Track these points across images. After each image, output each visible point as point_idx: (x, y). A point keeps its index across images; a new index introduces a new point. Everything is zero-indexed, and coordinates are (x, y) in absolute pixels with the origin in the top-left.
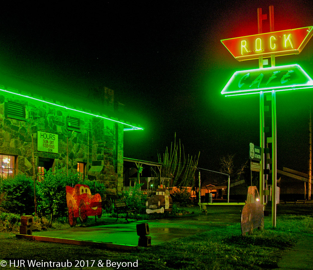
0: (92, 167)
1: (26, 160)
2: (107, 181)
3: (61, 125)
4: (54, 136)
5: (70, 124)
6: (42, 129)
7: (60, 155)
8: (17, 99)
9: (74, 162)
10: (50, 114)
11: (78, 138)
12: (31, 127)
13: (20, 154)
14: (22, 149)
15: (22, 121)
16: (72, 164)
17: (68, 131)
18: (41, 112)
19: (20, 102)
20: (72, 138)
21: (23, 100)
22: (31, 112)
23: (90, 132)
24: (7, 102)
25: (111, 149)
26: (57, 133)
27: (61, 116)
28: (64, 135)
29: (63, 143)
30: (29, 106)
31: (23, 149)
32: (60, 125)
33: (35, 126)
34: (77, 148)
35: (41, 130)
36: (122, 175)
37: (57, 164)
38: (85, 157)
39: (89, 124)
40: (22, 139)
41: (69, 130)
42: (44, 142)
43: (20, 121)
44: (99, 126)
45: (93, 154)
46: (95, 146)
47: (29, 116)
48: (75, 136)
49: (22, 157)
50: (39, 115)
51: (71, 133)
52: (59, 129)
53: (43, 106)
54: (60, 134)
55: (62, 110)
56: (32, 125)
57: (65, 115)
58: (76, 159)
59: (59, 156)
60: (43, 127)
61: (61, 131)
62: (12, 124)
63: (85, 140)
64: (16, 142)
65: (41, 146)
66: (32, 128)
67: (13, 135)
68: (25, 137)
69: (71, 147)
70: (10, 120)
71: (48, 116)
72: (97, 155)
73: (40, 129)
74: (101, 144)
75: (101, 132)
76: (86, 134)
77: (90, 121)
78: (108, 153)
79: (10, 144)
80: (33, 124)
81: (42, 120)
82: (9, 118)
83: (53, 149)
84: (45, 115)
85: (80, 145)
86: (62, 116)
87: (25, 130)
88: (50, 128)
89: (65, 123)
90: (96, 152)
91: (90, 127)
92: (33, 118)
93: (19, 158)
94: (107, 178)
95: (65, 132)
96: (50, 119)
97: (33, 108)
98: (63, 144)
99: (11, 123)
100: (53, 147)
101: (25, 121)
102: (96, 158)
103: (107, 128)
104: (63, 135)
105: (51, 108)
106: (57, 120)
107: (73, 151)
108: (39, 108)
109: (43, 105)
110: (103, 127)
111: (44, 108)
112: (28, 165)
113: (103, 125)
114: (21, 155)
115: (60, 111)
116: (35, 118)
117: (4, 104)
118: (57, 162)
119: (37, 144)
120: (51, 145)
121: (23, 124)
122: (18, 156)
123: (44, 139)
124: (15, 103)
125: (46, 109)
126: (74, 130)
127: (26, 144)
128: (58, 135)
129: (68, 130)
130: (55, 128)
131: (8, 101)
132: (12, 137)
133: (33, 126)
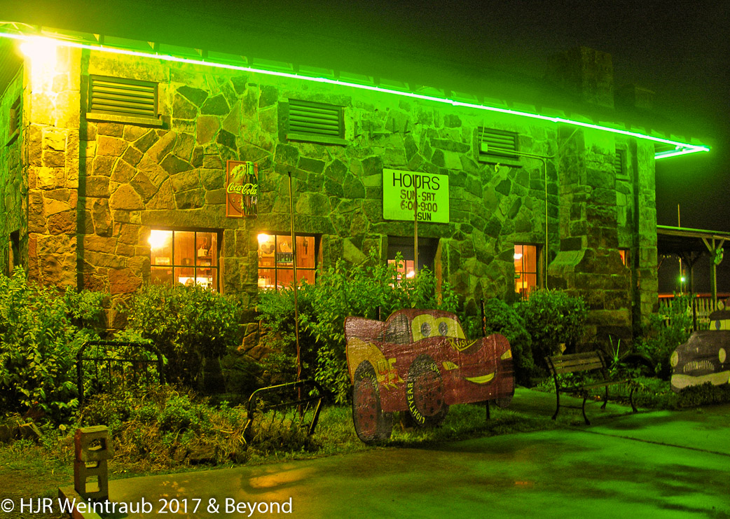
0: (560, 254)
1: (347, 243)
2: (598, 290)
3: (459, 149)
4: (435, 180)
5: (485, 148)
6: (396, 163)
7: (458, 226)
8: (318, 93)
9: (503, 243)
10: (423, 123)
11: (512, 181)
12: (361, 160)
13: (330, 230)
14: (334, 217)
15: (333, 147)
16: (497, 250)
17: (481, 165)
18: (394, 120)
19: (327, 100)
20: (494, 183)
21: (337, 94)
22: (363, 121)
23: (551, 166)
24: (287, 101)
25: (608, 205)
26: (444, 172)
27: (456, 128)
28: (469, 175)
29: (467, 196)
30: (355, 108)
31: (338, 217)
32: (455, 150)
33: (374, 156)
34: (510, 207)
35: (395, 165)
36: (654, 273)
37: (448, 251)
38: (536, 230)
39: (548, 143)
40: (336, 191)
41: (485, 163)
42: (403, 196)
43: (327, 147)
44: (572, 147)
45: (560, 220)
46: (565, 201)
47: (355, 133)
48: (505, 177)
49: (333, 238)
50: (386, 129)
51: (491, 170)
52: (452, 160)
53: (401, 106)
54: (456, 173)
55: (461, 113)
56: (366, 154)
57: (470, 124)
58: (509, 236)
59: (454, 230)
60: (401, 159)
61: (460, 167)
62: (301, 154)
63: (537, 187)
64: (316, 201)
65: (394, 206)
66: (366, 162)
67: (307, 182)
68: (343, 185)
69: (492, 205)
70: (295, 145)
71: (415, 128)
72: (570, 222)
73: (392, 163)
74: (580, 194)
75: (578, 162)
76: (538, 170)
77: (551, 135)
78: (598, 217)
79: (298, 206)
80: (367, 152)
81: (398, 141)
82: (291, 140)
83: (432, 212)
84: (406, 128)
85: (519, 199)
86: (460, 129)
87: (344, 168)
88: (422, 159)
89: (471, 144)
90: (569, 214)
91: (550, 151)
92: (367, 137)
93: (327, 240)
94: (597, 282)
95: (472, 168)
96: (423, 136)
97: (368, 112)
98: (467, 198)
99: (297, 153)
100: (434, 207)
101: (344, 146)
102: (569, 231)
103: (595, 150)
104: (465, 175)
105: (427, 110)
106: (444, 137)
107: (500, 215)
108: (388, 112)
109: (401, 102)
110: (582, 149)
111: (404, 111)
112: (353, 257)
113: (582, 143)
114: (330, 232)
115: (455, 114)
116: (375, 137)
117: (276, 106)
118: (448, 245)
119: (382, 202)
120: (426, 202)
121: (336, 154)
122: (323, 236)
123: (403, 187)
124: (311, 102)
125: (409, 114)
126: (498, 161)
127: (346, 204)
128: (447, 176)
129: (480, 162)
130: (439, 159)
131: (289, 99)
132: (302, 188)
133: (367, 157)
